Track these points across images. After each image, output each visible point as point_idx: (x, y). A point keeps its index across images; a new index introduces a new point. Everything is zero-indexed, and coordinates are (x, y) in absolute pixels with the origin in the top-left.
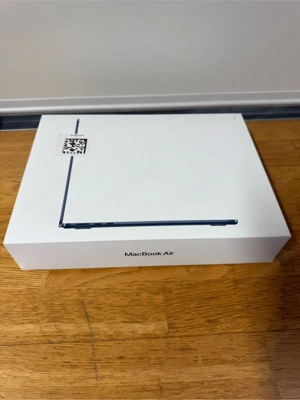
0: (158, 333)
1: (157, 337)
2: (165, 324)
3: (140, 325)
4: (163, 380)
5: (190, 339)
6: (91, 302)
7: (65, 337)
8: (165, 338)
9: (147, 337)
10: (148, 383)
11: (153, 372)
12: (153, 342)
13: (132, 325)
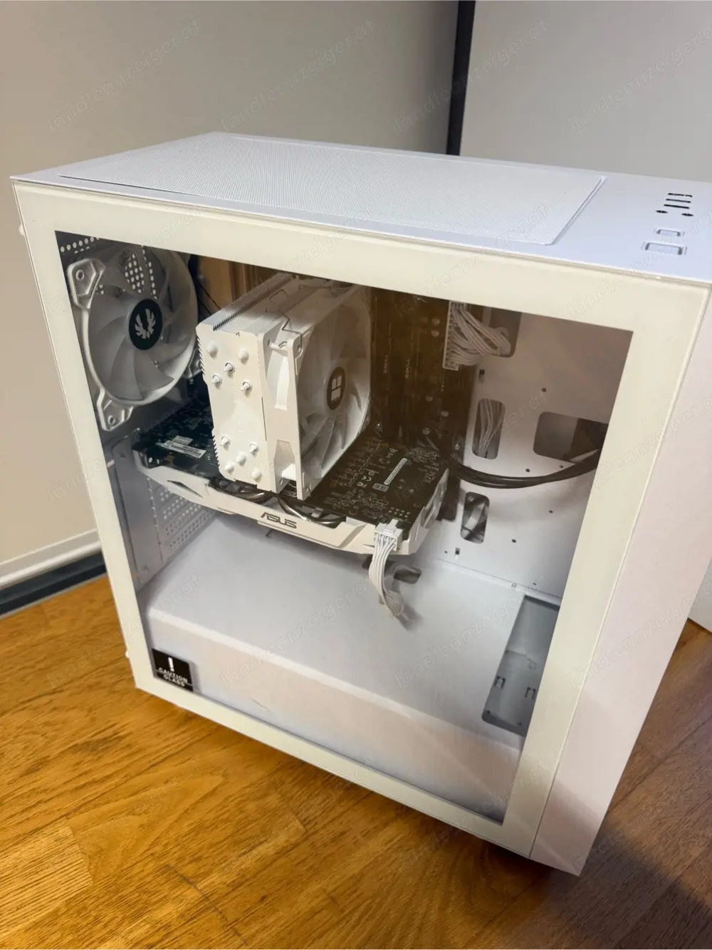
0: (293, 840)
1: (296, 845)
2: (297, 823)
3: (266, 845)
4: (330, 889)
5: (336, 823)
6: (180, 859)
7: (168, 926)
8: (306, 839)
9: (282, 852)
10: (313, 904)
11: (314, 887)
12: (293, 854)
13: (254, 852)
